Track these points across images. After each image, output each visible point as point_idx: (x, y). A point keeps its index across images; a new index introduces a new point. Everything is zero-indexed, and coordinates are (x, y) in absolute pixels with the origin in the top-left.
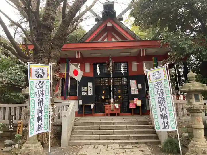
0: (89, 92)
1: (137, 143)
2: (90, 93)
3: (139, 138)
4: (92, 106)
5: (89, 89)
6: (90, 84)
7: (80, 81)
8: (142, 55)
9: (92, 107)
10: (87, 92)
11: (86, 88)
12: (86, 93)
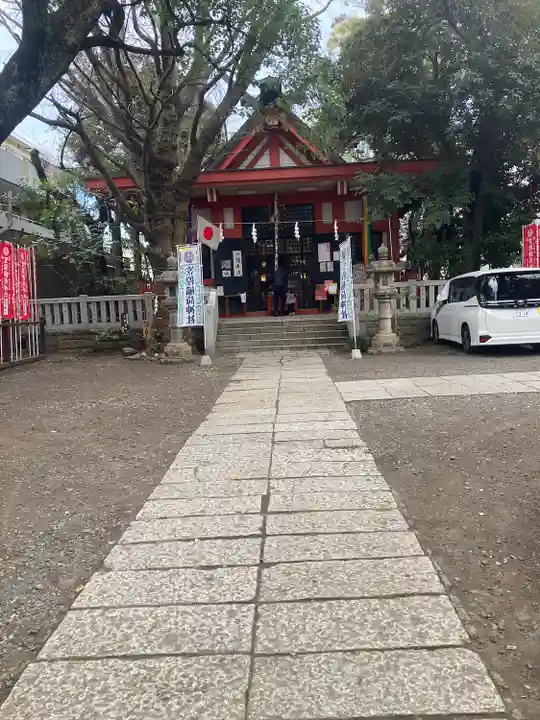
0: (236, 270)
1: (316, 348)
2: (238, 272)
3: (320, 341)
4: (243, 297)
5: (235, 264)
6: (237, 255)
7: (216, 249)
8: (339, 193)
9: (244, 300)
10: (232, 270)
11: (228, 262)
12: (229, 272)
